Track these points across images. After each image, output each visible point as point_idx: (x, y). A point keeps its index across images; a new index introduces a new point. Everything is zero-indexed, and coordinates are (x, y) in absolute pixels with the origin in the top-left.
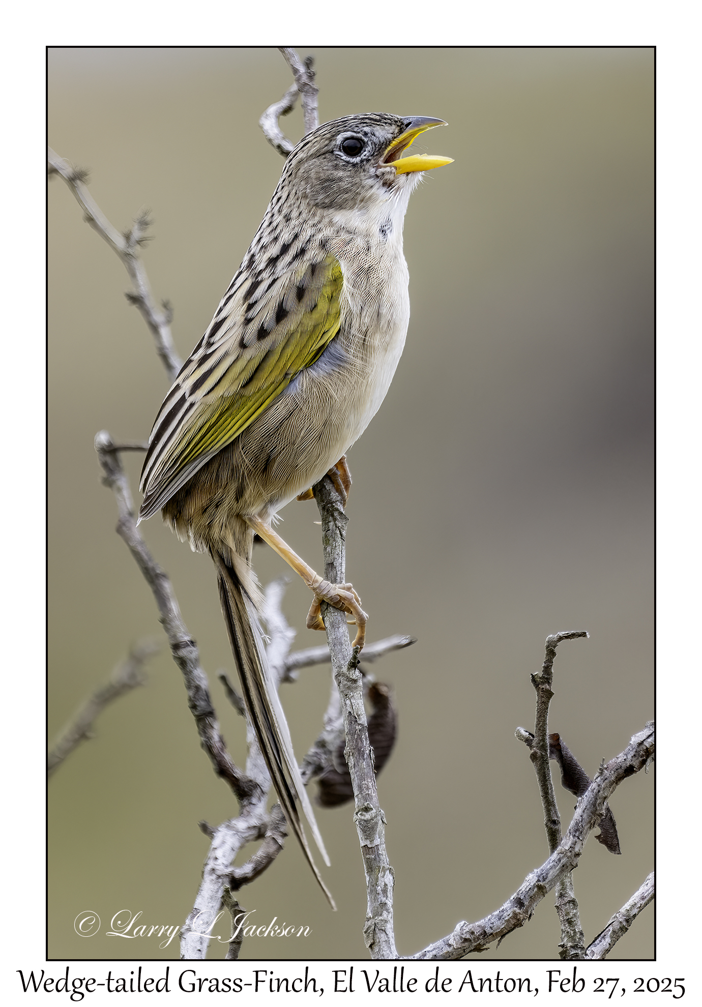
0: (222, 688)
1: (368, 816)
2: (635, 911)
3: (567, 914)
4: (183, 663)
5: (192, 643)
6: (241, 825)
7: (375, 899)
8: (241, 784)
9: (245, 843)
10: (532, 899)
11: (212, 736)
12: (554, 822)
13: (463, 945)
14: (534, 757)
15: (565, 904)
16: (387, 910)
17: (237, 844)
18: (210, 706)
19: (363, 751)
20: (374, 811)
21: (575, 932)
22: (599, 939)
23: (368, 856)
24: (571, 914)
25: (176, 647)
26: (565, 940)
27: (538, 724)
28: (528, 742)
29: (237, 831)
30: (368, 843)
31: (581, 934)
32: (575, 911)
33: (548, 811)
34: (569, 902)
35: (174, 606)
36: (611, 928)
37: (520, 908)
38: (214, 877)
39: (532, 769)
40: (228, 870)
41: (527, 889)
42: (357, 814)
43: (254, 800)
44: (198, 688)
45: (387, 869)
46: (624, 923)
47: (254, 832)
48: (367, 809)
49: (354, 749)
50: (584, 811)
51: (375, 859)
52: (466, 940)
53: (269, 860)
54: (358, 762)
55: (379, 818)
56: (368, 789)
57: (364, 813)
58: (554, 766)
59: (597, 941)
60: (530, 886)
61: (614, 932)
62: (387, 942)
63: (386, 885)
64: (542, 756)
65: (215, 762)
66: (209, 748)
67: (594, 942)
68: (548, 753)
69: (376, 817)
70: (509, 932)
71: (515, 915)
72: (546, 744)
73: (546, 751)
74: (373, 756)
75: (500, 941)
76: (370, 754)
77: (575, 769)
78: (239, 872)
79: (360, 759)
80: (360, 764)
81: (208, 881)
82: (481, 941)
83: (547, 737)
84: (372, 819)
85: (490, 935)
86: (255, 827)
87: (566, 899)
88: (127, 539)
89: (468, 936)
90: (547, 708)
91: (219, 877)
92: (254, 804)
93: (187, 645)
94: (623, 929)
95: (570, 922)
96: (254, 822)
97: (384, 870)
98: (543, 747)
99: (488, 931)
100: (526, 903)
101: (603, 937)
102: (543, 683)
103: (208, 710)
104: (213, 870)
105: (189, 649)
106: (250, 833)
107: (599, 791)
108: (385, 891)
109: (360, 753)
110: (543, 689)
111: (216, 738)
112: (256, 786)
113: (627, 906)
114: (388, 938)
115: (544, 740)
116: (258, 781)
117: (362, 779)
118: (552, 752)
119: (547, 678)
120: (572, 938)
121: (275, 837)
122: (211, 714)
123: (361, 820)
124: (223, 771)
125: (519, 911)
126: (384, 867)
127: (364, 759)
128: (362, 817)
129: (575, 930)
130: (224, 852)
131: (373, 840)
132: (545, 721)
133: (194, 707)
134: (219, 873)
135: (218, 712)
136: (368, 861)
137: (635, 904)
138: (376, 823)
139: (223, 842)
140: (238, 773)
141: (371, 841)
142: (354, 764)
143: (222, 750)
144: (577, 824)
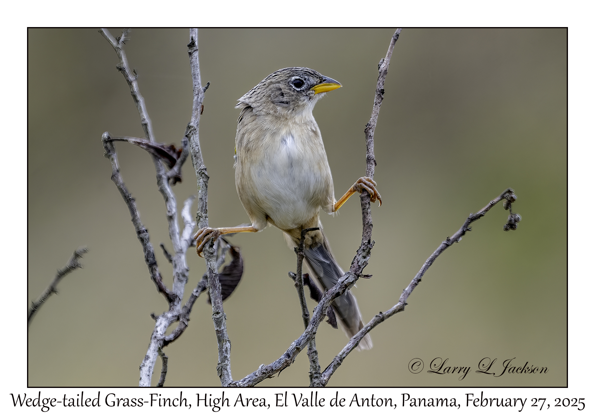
0: (162, 251)
1: (218, 316)
2: (344, 355)
3: (313, 358)
4: (142, 240)
5: (146, 231)
6: (170, 315)
7: (221, 355)
8: (170, 296)
9: (171, 323)
10: (295, 354)
11: (156, 274)
12: (306, 315)
13: (263, 375)
14: (296, 285)
15: (312, 353)
16: (227, 360)
17: (167, 324)
18: (155, 260)
19: (216, 286)
20: (221, 314)
21: (316, 366)
22: (328, 369)
23: (218, 335)
24: (314, 358)
25: (139, 232)
26: (312, 370)
27: (298, 271)
28: (294, 278)
29: (168, 318)
30: (218, 328)
31: (319, 367)
32: (316, 356)
33: (304, 310)
34: (313, 352)
35: (138, 213)
36: (333, 364)
37: (288, 358)
38: (156, 340)
39: (296, 291)
40: (162, 337)
41: (292, 349)
42: (213, 315)
43: (176, 303)
44: (149, 252)
45: (227, 341)
46: (339, 361)
47: (176, 318)
48: (218, 313)
49: (212, 285)
50: (317, 313)
51: (222, 336)
52: (264, 373)
53: (181, 332)
54: (214, 291)
55: (223, 317)
56: (218, 303)
57: (217, 315)
58: (306, 290)
59: (327, 370)
60: (293, 348)
61: (334, 365)
62: (228, 374)
63: (227, 348)
64: (300, 285)
65: (158, 286)
66: (154, 279)
67: (325, 370)
68: (303, 284)
69: (222, 316)
70: (284, 369)
71: (286, 361)
72: (302, 279)
73: (302, 283)
74: (221, 288)
75: (279, 373)
76: (219, 287)
77: (316, 290)
78: (167, 338)
79: (214, 290)
80: (214, 292)
81: (153, 343)
82: (271, 374)
83: (302, 277)
84: (220, 318)
85: (275, 370)
86: (176, 316)
87: (312, 351)
88: (117, 183)
89: (265, 371)
90: (302, 263)
91: (158, 340)
92: (176, 305)
93: (144, 232)
94: (339, 364)
95: (314, 361)
96: (175, 313)
97: (226, 341)
98: (300, 281)
99: (274, 369)
100: (291, 356)
101: (329, 368)
102: (300, 252)
103: (154, 262)
104: (156, 337)
105: (144, 234)
106: (174, 319)
107: (324, 304)
108: (226, 351)
109: (215, 287)
110: (300, 254)
111: (158, 275)
112: (177, 296)
113: (341, 353)
114: (228, 372)
115: (301, 278)
116: (178, 294)
117: (215, 299)
118: (305, 284)
119: (301, 249)
120: (315, 369)
121: (184, 321)
122: (155, 263)
123: (215, 318)
124: (161, 290)
125: (288, 359)
126: (226, 340)
127: (216, 290)
128: (216, 317)
129: (316, 365)
130: (161, 329)
131: (221, 327)
132: (301, 269)
133: (147, 260)
134: (158, 338)
135: (158, 263)
136: (219, 337)
137: (344, 352)
138: (222, 319)
139: (161, 324)
140: (168, 291)
141: (220, 328)
142: (212, 292)
143: (161, 280)
144: (314, 319)
